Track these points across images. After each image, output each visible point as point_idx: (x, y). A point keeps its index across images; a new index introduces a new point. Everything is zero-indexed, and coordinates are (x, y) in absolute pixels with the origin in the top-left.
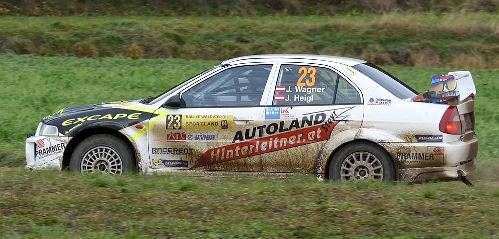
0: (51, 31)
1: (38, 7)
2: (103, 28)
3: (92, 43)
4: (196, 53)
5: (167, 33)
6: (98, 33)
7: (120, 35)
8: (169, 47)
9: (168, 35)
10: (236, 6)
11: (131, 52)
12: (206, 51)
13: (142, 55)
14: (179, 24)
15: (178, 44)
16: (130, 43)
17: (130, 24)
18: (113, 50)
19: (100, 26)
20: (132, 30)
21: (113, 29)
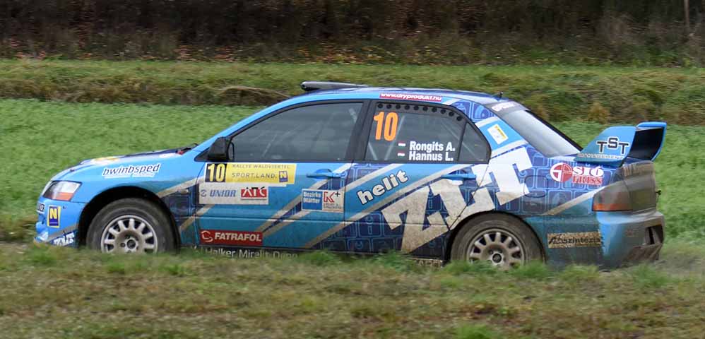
0: (481, 85)
1: (419, 52)
2: (550, 81)
3: (539, 102)
4: (680, 117)
5: (638, 89)
6: (546, 89)
7: (576, 92)
8: (643, 107)
9: (639, 92)
10: (685, 53)
11: (593, 114)
12: (695, 114)
13: (609, 118)
14: (653, 76)
15: (656, 104)
16: (590, 103)
17: (587, 77)
18: (568, 111)
19: (546, 79)
20: (590, 84)
21: (564, 84)
